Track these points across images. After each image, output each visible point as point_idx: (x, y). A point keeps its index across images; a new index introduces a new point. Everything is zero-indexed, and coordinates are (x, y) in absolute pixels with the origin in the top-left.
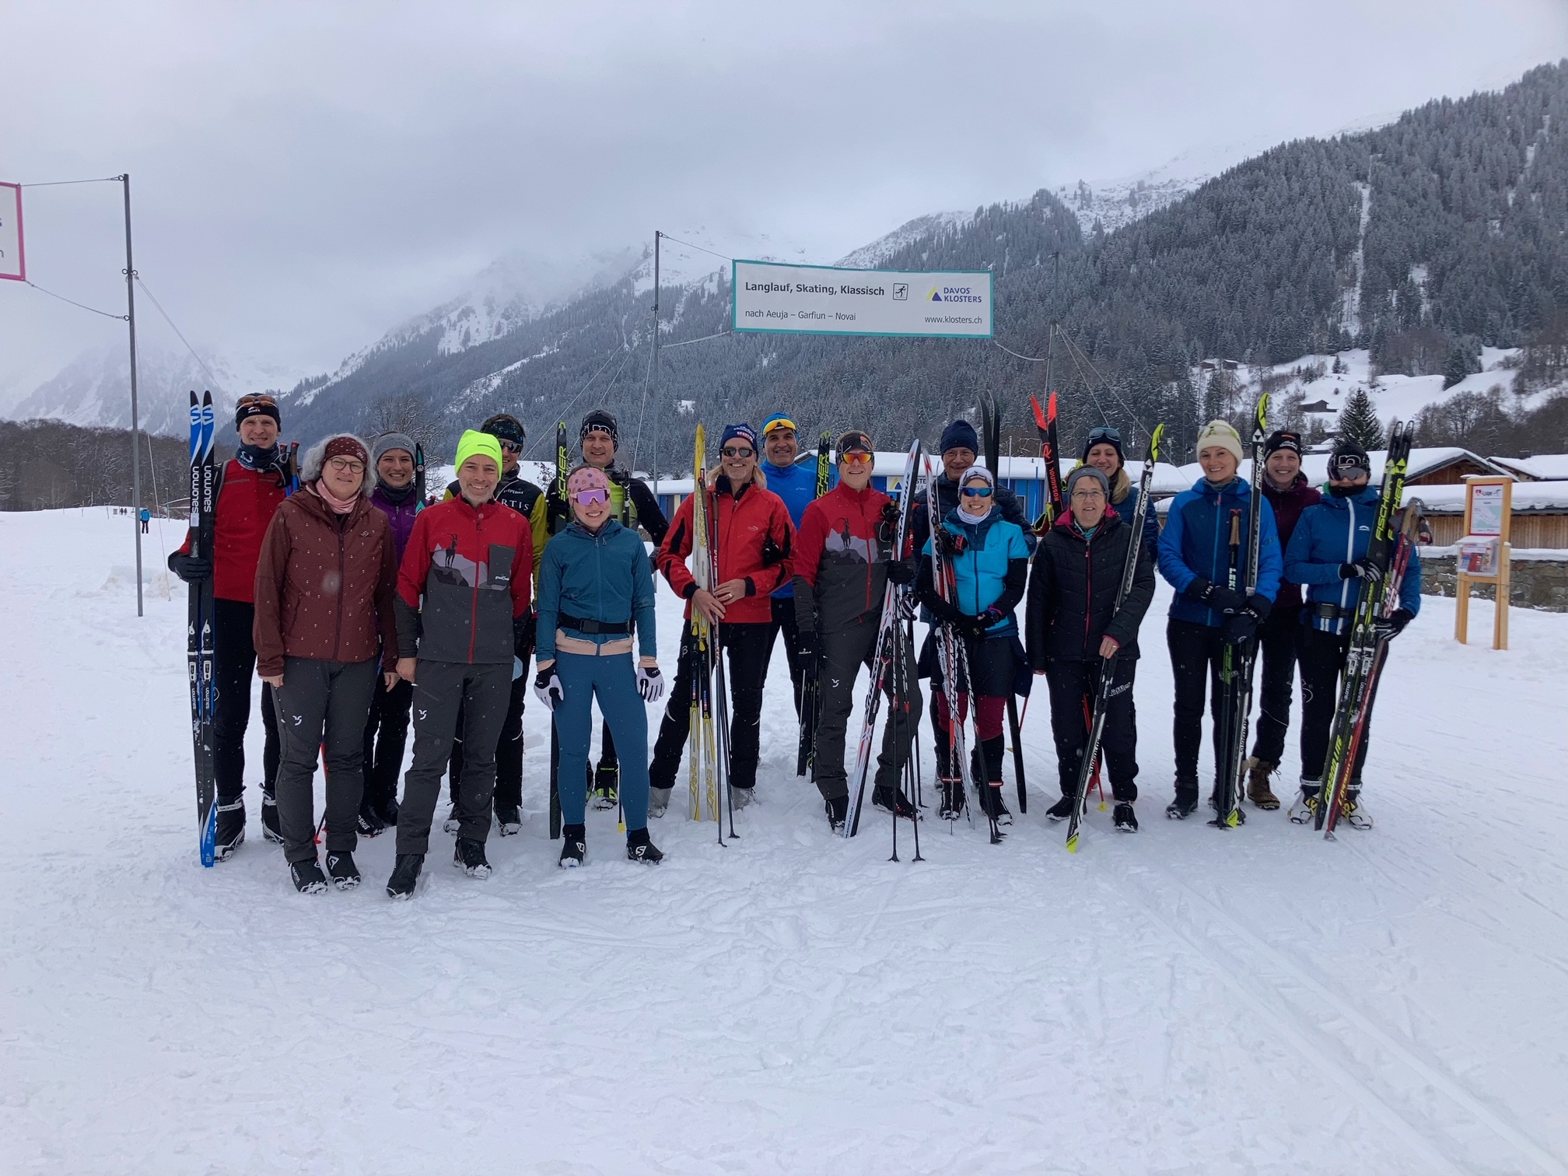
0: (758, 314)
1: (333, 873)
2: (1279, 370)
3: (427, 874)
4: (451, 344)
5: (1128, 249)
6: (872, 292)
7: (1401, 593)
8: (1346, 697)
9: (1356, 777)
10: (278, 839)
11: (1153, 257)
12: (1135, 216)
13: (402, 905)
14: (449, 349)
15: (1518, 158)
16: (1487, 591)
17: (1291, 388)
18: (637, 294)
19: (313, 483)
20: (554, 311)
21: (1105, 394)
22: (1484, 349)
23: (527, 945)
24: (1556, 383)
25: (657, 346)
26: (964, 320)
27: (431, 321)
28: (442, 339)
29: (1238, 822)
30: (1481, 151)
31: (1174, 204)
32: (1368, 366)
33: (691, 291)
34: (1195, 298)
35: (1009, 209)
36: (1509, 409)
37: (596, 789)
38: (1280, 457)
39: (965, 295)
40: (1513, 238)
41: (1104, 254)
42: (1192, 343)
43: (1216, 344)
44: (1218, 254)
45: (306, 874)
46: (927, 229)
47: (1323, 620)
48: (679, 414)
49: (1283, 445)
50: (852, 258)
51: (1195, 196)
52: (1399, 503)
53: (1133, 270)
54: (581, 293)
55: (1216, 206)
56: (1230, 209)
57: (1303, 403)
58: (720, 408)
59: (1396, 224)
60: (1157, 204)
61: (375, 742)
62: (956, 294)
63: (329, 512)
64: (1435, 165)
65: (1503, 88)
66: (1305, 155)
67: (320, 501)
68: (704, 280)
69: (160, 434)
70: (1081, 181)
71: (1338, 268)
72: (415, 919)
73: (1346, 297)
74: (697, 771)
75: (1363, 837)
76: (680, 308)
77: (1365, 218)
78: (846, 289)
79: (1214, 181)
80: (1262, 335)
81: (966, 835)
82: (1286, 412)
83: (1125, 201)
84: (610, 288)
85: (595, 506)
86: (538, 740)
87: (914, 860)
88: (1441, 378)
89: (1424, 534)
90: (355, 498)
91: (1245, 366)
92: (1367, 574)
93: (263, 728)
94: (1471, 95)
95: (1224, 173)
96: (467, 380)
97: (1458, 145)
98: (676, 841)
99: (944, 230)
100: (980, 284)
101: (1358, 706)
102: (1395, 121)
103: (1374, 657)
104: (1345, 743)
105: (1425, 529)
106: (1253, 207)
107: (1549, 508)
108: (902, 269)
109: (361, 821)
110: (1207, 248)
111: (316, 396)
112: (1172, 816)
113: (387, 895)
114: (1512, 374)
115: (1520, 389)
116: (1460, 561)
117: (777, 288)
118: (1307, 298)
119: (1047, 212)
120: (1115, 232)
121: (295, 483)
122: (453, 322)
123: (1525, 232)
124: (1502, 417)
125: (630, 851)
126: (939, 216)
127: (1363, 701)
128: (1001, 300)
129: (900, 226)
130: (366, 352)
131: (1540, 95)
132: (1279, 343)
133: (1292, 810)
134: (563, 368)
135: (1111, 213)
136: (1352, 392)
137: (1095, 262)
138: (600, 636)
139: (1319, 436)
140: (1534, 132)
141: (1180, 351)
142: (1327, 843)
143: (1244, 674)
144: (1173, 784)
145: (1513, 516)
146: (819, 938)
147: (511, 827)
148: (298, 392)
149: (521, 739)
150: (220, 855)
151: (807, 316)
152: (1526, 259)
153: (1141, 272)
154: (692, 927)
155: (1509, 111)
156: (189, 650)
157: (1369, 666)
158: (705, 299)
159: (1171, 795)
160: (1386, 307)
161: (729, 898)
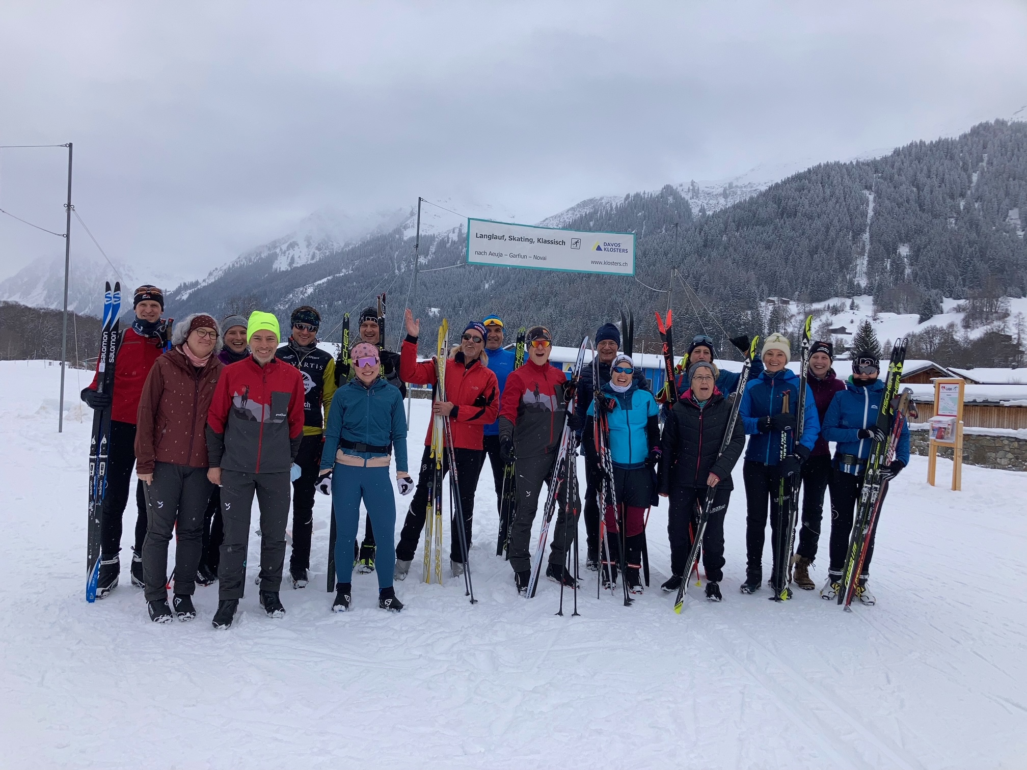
0: (483, 253)
1: (177, 609)
2: (816, 306)
3: (241, 613)
4: (282, 264)
5: (722, 225)
6: (558, 243)
7: (897, 450)
8: (860, 517)
9: (865, 570)
10: (141, 584)
11: (737, 231)
12: (726, 205)
13: (223, 632)
14: (280, 268)
15: (967, 180)
16: (947, 452)
17: (824, 318)
18: (405, 239)
19: (181, 346)
20: (351, 247)
21: (704, 316)
22: (944, 299)
23: (307, 663)
24: (990, 323)
25: (417, 271)
26: (616, 264)
27: (269, 249)
28: (276, 261)
29: (787, 597)
30: (944, 175)
31: (751, 198)
32: (872, 306)
33: (441, 238)
34: (763, 258)
35: (646, 196)
36: (960, 338)
37: (360, 559)
38: (817, 357)
39: (617, 247)
40: (963, 230)
41: (706, 228)
42: (761, 286)
43: (776, 287)
44: (779, 230)
45: (158, 609)
46: (594, 207)
47: (846, 465)
48: (429, 316)
49: (819, 349)
50: (545, 223)
51: (765, 194)
52: (897, 391)
53: (725, 238)
54: (369, 236)
55: (778, 200)
56: (787, 203)
57: (831, 328)
58: (456, 314)
59: (890, 218)
60: (740, 197)
61: (212, 522)
62: (611, 247)
63: (190, 365)
64: (915, 182)
65: (958, 136)
66: (833, 172)
67: (185, 357)
68: (449, 232)
69: (84, 314)
70: (692, 180)
71: (853, 244)
72: (231, 643)
73: (858, 262)
74: (429, 549)
75: (869, 610)
76: (433, 249)
77: (871, 213)
78: (541, 240)
79: (777, 185)
80: (805, 283)
81: (608, 599)
82: (820, 333)
83: (720, 195)
84: (388, 234)
85: (368, 368)
86: (323, 524)
87: (572, 615)
88: (917, 316)
89: (913, 412)
90: (208, 357)
91: (794, 303)
92: (875, 436)
93: (136, 509)
94: (937, 140)
95: (783, 180)
96: (290, 289)
97: (929, 171)
98: (414, 596)
99: (604, 207)
100: (627, 241)
101: (868, 523)
102: (890, 154)
103: (879, 491)
104: (859, 547)
105: (913, 409)
106: (801, 202)
107: (986, 401)
108: (578, 230)
109: (199, 574)
110: (772, 227)
111: (190, 294)
112: (744, 591)
113: (212, 625)
114: (962, 316)
115: (967, 326)
116: (931, 432)
117: (496, 238)
118: (834, 261)
119: (671, 200)
120: (713, 214)
121: (169, 345)
122: (283, 250)
123: (971, 227)
124: (955, 342)
125: (381, 602)
126: (602, 199)
127: (871, 519)
128: (640, 253)
129: (577, 203)
130: (226, 267)
131: (981, 141)
132: (816, 289)
133: (823, 590)
134: (355, 284)
135: (711, 202)
136: (862, 322)
137: (700, 232)
138: (367, 454)
139: (842, 350)
140: (977, 164)
141: (753, 291)
142: (845, 613)
143: (793, 499)
144: (745, 570)
145: (964, 405)
146: (507, 666)
147: (301, 583)
148: (178, 291)
149: (311, 523)
150: (100, 594)
151: (515, 256)
152: (971, 243)
153: (730, 240)
154: (420, 656)
155: (962, 151)
156: (90, 455)
157: (876, 497)
158: (450, 244)
159: (744, 578)
160: (883, 269)
161: (446, 637)
